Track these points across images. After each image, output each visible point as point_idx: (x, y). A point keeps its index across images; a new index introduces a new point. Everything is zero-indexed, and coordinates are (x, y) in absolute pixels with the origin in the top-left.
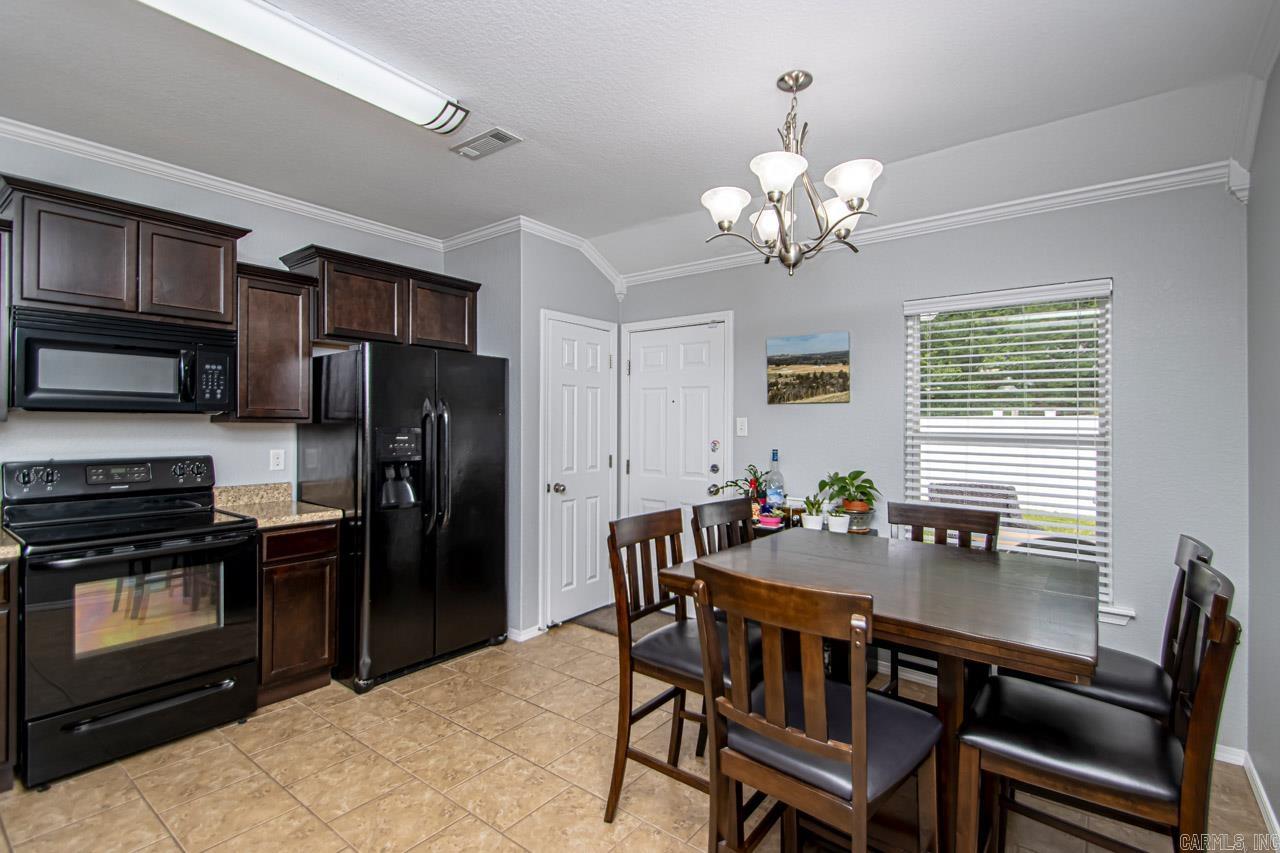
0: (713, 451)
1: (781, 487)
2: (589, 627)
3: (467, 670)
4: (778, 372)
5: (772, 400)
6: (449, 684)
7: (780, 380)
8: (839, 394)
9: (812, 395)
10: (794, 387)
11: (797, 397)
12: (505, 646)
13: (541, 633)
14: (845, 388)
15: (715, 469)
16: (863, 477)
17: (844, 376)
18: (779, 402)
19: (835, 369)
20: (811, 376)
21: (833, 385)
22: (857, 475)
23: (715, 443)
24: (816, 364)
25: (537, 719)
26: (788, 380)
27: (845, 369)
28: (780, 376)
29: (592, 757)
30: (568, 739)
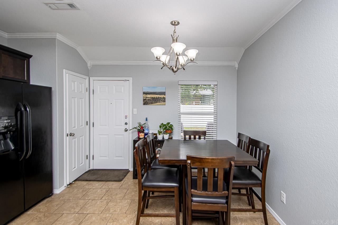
0: (126, 118)
1: (148, 128)
2: (84, 181)
3: (41, 210)
4: (146, 96)
5: (144, 104)
6: (36, 219)
7: (147, 98)
8: (163, 103)
9: (156, 103)
10: (151, 101)
11: (152, 103)
12: (53, 197)
13: (66, 188)
14: (164, 101)
15: (126, 124)
16: (170, 124)
17: (164, 98)
18: (147, 105)
19: (162, 96)
20: (156, 98)
21: (161, 100)
22: (169, 123)
23: (126, 116)
24: (157, 95)
25: (87, 218)
26: (149, 99)
27: (165, 96)
28: (147, 97)
29: (115, 222)
30: (103, 220)
